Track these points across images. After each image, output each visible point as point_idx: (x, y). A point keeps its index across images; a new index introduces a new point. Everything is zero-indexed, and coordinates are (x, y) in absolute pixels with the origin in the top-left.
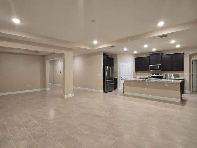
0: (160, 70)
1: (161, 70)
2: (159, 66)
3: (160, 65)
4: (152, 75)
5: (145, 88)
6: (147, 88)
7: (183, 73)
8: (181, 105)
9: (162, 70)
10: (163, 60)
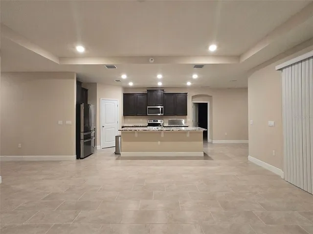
1: (163, 114)
2: (160, 109)
3: (162, 107)
4: (149, 122)
5: (159, 143)
6: (161, 141)
8: (204, 159)
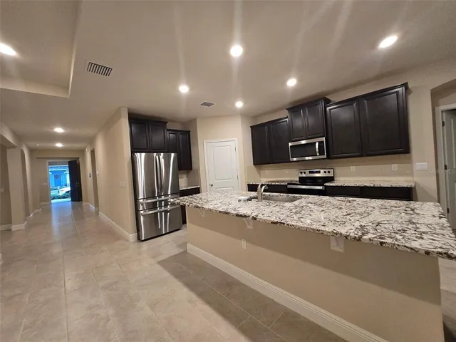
0: (321, 157)
1: (325, 156)
2: (317, 144)
3: (321, 139)
4: (300, 175)
7: (410, 161)
9: (328, 157)
10: (329, 123)
